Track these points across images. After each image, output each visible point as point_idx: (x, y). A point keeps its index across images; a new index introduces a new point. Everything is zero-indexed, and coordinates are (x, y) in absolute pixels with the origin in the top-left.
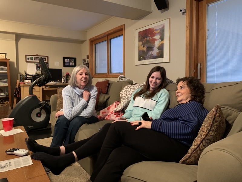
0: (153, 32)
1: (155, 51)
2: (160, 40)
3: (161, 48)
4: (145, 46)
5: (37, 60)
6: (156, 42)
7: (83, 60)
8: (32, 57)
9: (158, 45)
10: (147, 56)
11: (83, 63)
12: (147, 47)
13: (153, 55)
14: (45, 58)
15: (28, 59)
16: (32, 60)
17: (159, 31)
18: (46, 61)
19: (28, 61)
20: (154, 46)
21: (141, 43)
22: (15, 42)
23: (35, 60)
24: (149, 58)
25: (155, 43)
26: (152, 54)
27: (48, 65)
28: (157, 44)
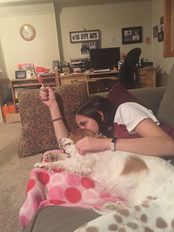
5: (85, 38)
7: (154, 28)
8: (79, 35)
11: (154, 33)
14: (95, 34)
15: (74, 38)
16: (79, 39)
18: (98, 38)
19: (73, 41)
22: (54, 15)
23: (82, 38)
27: (101, 44)
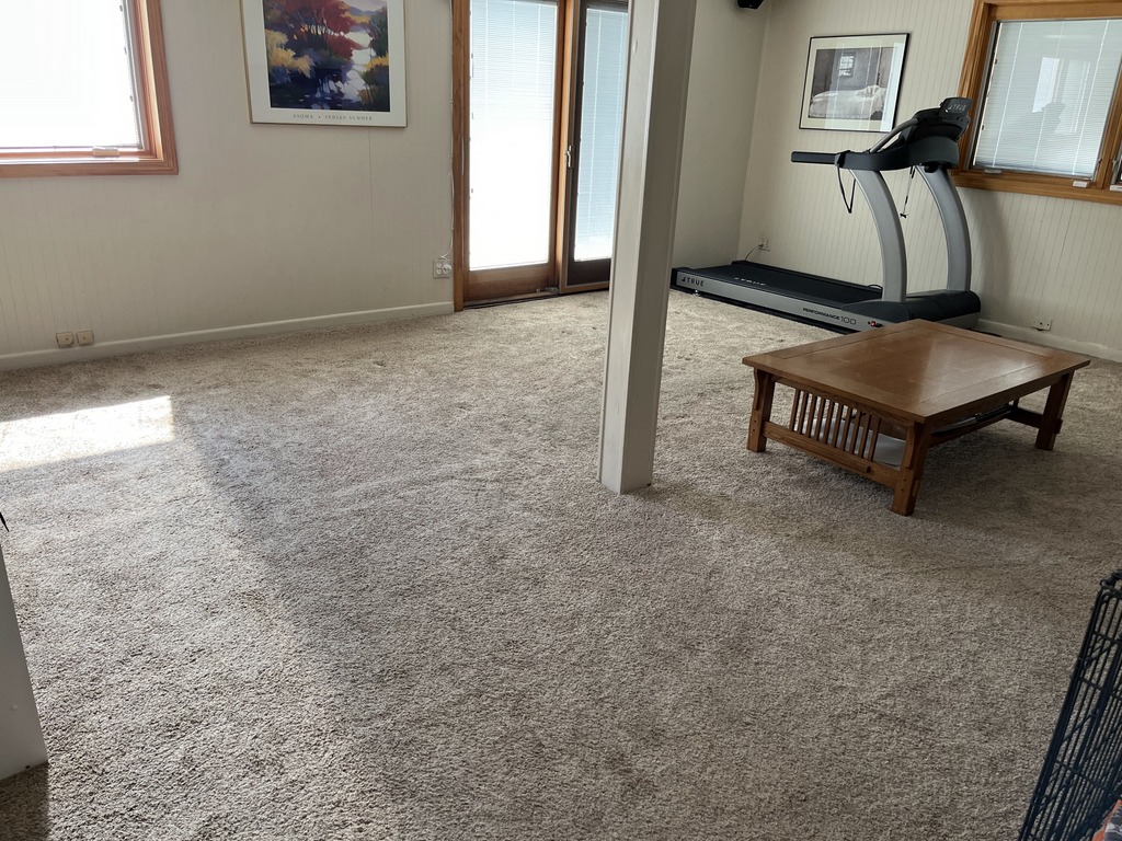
0: (343, 16)
1: (354, 85)
2: (374, 54)
3: (378, 79)
4: (306, 57)
6: (355, 52)
9: (365, 65)
10: (318, 95)
12: (316, 63)
13: (346, 97)
17: (365, 19)
20: (349, 66)
21: (281, 38)
24: (325, 106)
25: (353, 58)
26: (341, 94)
28: (362, 59)
